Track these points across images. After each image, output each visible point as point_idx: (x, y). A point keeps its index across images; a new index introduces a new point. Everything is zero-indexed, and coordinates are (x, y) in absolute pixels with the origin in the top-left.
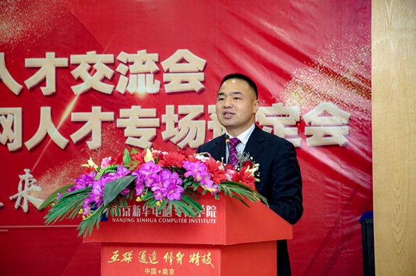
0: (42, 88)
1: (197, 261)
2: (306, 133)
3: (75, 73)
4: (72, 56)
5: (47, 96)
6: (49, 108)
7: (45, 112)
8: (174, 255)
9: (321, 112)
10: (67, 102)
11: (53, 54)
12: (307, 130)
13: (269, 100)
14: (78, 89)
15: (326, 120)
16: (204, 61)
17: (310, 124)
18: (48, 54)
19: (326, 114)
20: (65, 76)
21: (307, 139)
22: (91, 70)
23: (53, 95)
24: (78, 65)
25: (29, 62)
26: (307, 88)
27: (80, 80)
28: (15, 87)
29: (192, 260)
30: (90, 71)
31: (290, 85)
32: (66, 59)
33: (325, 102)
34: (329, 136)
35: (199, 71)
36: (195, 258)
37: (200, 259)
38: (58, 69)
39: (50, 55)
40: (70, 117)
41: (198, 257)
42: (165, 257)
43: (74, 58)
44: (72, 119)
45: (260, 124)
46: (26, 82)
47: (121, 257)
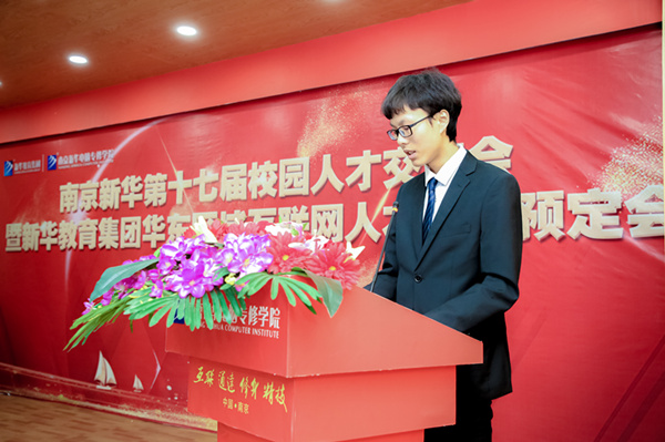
0: (360, 185)
1: (271, 397)
2: (629, 222)
3: (387, 168)
4: (385, 152)
5: (364, 192)
6: (365, 203)
7: (362, 206)
8: (249, 384)
9: (649, 196)
10: (380, 197)
11: (369, 151)
12: (631, 219)
13: (583, 185)
14: (390, 184)
15: (655, 206)
16: (511, 147)
17: (634, 212)
18: (365, 152)
19: (654, 199)
20: (379, 172)
21: (631, 229)
22: (402, 165)
23: (369, 190)
24: (390, 160)
25: (350, 161)
26: (630, 169)
27: (391, 175)
28: (338, 185)
29: (266, 395)
30: (399, 165)
31: (609, 168)
32: (380, 156)
33: (653, 185)
34: (660, 225)
35: (506, 158)
36: (269, 392)
37: (275, 394)
38: (372, 165)
39: (367, 153)
40: (382, 211)
41: (272, 390)
42: (241, 384)
43: (387, 154)
44: (385, 213)
45: (574, 213)
46: (347, 180)
47: (204, 377)
